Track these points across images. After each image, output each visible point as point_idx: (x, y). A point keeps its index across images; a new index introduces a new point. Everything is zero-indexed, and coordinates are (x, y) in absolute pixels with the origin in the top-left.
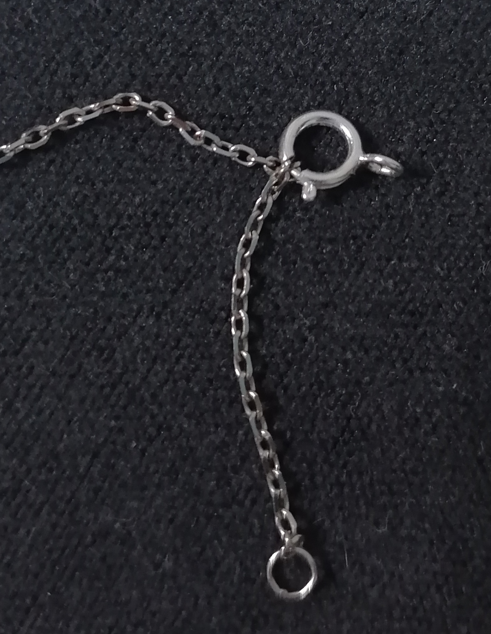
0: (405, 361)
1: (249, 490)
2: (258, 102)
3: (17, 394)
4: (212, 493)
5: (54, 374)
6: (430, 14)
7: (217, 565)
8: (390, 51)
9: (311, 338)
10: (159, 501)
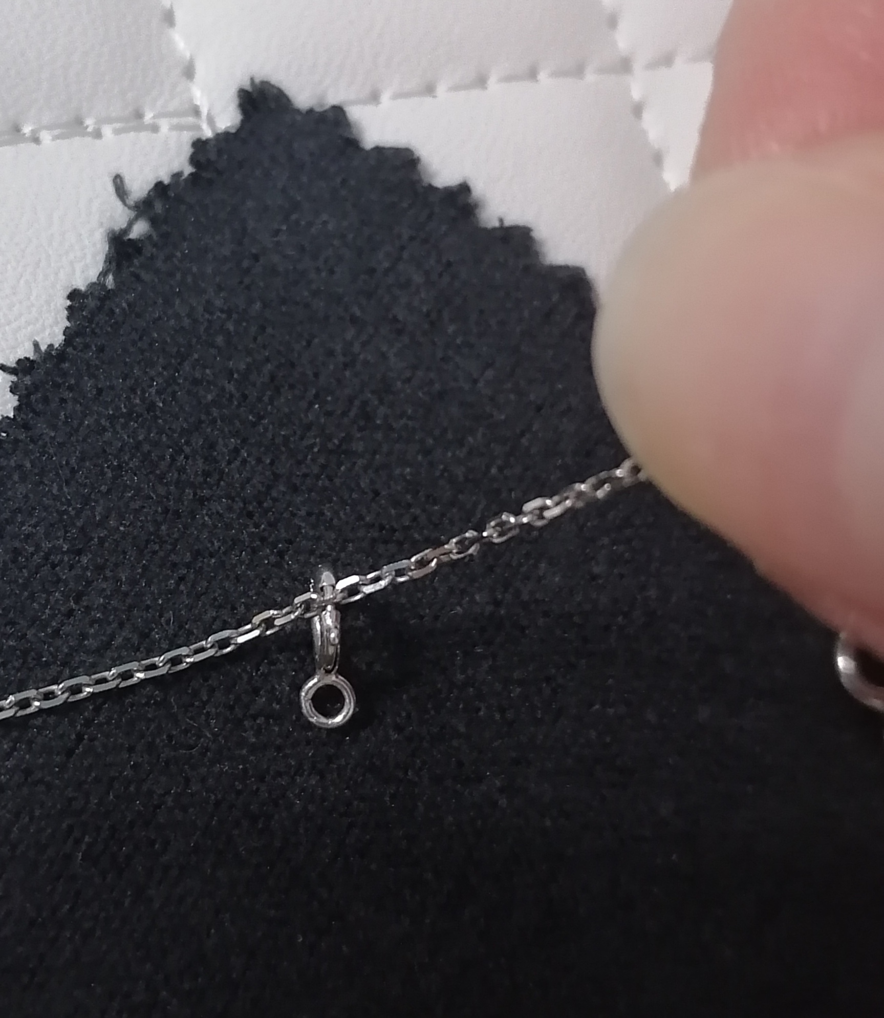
5: (196, 850)
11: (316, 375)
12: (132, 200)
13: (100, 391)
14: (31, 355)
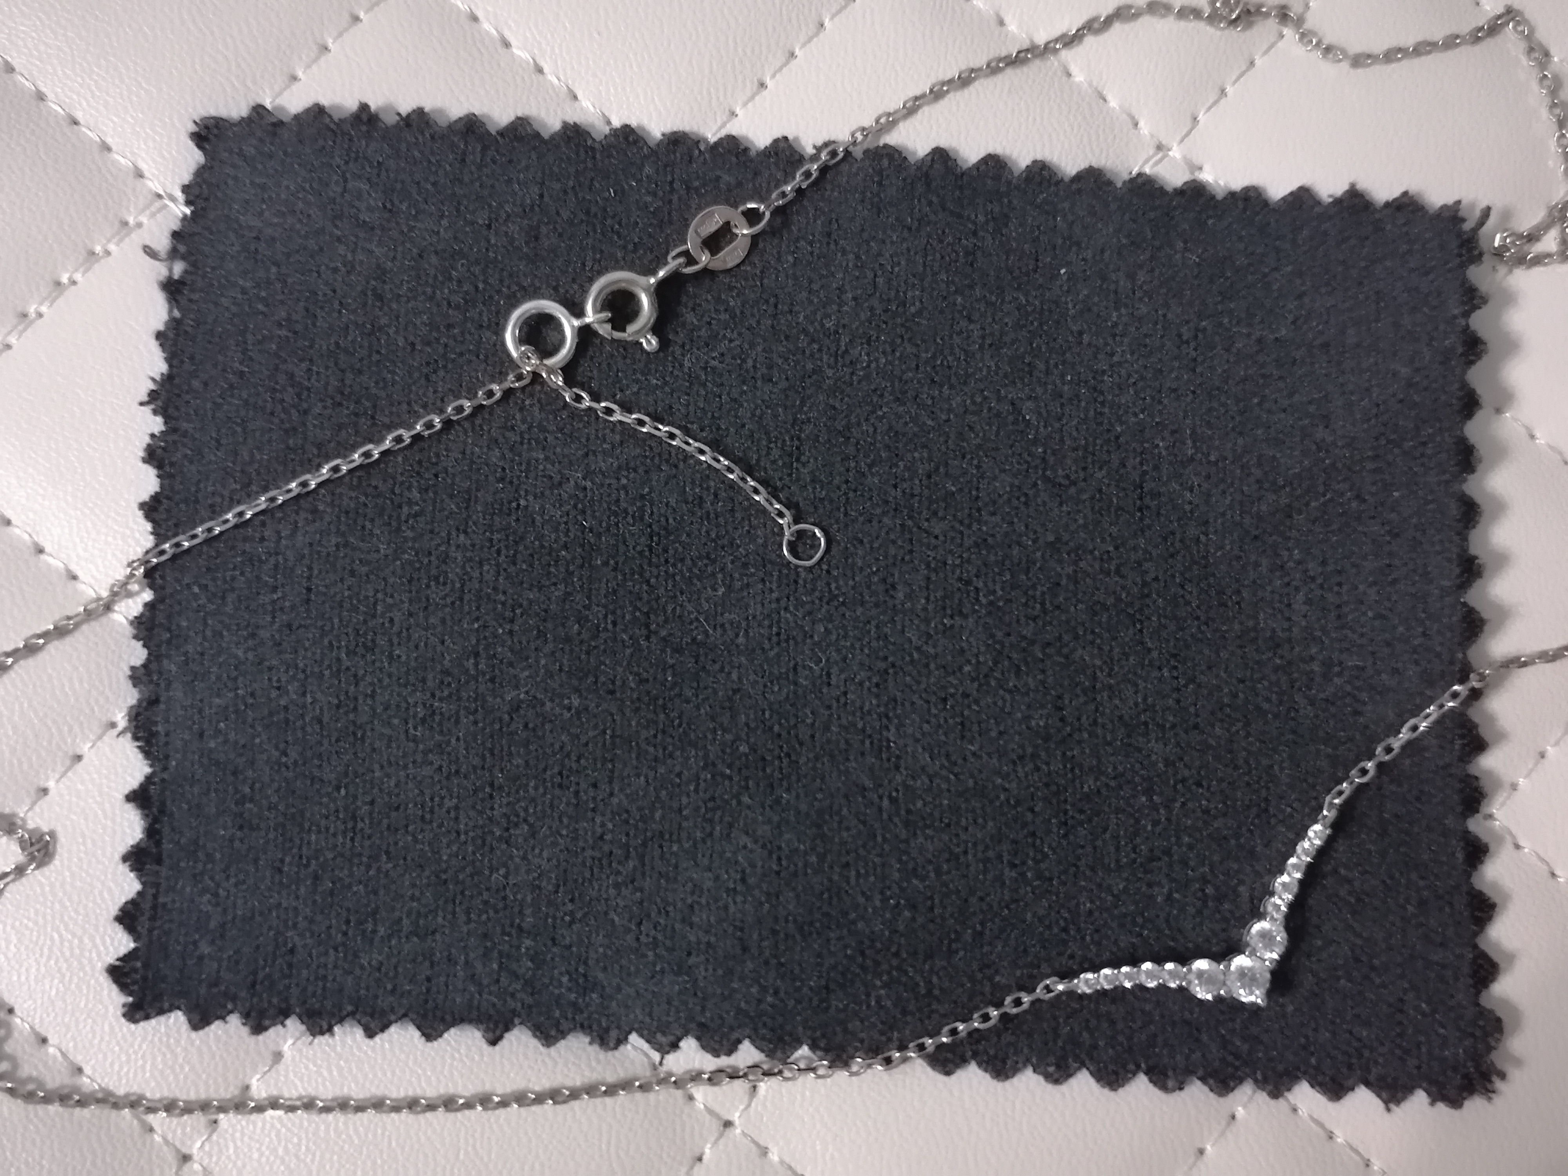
0: (667, 461)
1: (606, 616)
2: (449, 337)
3: (392, 645)
4: (579, 634)
5: (411, 615)
6: (541, 196)
7: (613, 683)
8: (527, 243)
9: (589, 484)
10: (543, 662)
11: (334, 291)
12: (163, 254)
13: (206, 384)
14: (152, 386)
